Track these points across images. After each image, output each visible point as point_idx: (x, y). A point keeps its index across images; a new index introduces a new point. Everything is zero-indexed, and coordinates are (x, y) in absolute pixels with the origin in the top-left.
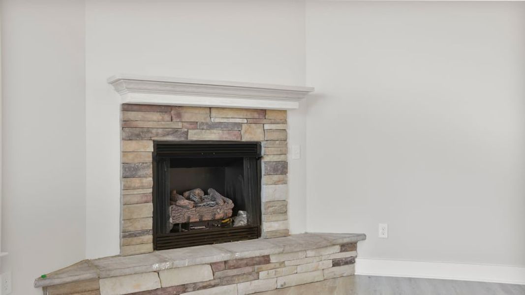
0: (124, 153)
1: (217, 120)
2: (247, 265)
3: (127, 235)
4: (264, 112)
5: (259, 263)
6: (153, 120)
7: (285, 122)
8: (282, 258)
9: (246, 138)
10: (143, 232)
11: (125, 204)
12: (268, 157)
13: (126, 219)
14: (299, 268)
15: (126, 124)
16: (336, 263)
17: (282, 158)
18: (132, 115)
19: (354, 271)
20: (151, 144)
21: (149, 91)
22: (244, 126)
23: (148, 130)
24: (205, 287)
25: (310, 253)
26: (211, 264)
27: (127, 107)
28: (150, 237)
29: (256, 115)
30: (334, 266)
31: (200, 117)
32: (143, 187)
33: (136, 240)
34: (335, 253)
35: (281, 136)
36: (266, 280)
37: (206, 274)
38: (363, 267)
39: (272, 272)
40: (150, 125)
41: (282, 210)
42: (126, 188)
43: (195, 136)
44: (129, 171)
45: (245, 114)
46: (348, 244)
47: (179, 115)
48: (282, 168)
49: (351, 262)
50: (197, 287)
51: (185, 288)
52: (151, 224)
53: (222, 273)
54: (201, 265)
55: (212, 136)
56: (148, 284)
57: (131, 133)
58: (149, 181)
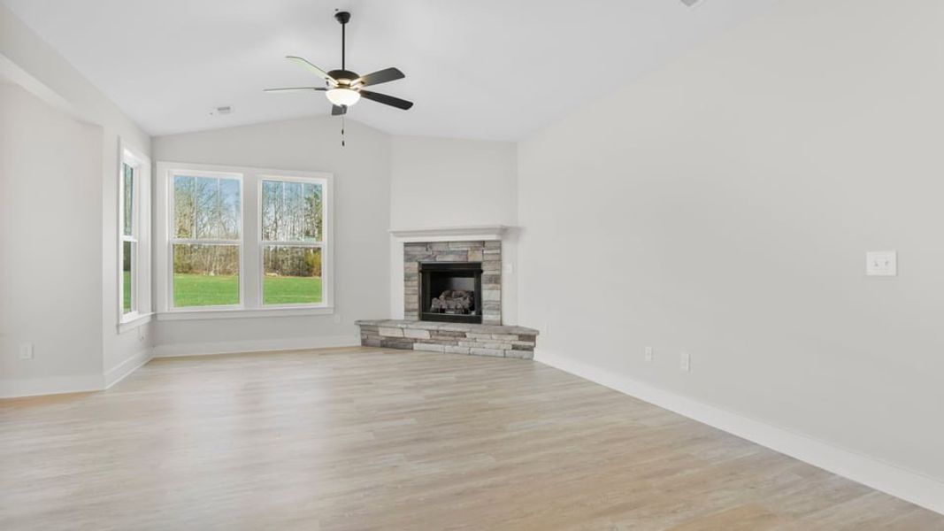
0: (405, 269)
1: (453, 249)
2: (450, 335)
3: (407, 310)
4: (483, 243)
5: (458, 336)
6: (418, 251)
7: (500, 248)
8: (474, 336)
9: (471, 259)
10: (414, 310)
11: (406, 294)
12: (487, 271)
13: (407, 303)
14: (486, 346)
15: (406, 253)
16: (515, 348)
17: (497, 273)
18: (408, 249)
19: (533, 356)
20: (416, 265)
21: (422, 236)
22: (469, 253)
23: (416, 256)
24: (425, 343)
25: (494, 336)
26: (430, 331)
27: (406, 245)
28: (416, 313)
29: (478, 245)
30: (513, 349)
31: (441, 248)
32: (412, 286)
33: (411, 313)
34: (514, 340)
35: (496, 258)
36: (462, 346)
37: (426, 335)
38: (540, 355)
39: (466, 344)
40: (417, 253)
41: (498, 308)
42: (406, 286)
43: (440, 259)
44: (407, 278)
45: (469, 245)
46: (525, 335)
47: (431, 248)
48: (497, 280)
49: (531, 349)
50: (422, 341)
51: (416, 340)
52: (416, 306)
53: (436, 337)
54: (423, 330)
55: (450, 259)
56: (398, 334)
57: (408, 258)
58: (416, 283)
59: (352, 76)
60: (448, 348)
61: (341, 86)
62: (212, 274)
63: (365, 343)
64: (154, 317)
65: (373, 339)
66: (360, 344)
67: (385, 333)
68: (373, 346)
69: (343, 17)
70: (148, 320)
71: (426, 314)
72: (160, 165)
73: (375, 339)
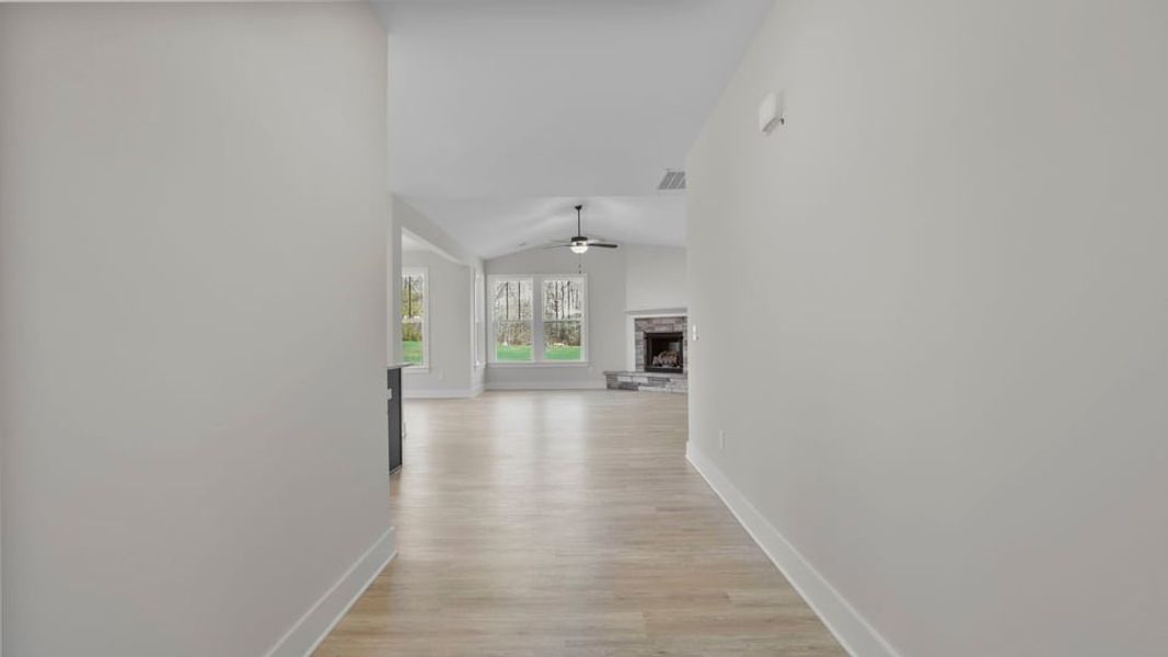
0: (636, 336)
1: (665, 323)
3: (637, 365)
8: (675, 381)
9: (676, 330)
10: (640, 364)
11: (636, 354)
12: (686, 338)
13: (637, 360)
15: (636, 325)
18: (638, 322)
20: (642, 333)
21: (646, 314)
22: (675, 325)
23: (642, 327)
24: (646, 386)
26: (649, 378)
27: (636, 320)
28: (642, 367)
29: (679, 320)
31: (658, 322)
32: (640, 349)
33: (638, 367)
36: (666, 388)
37: (645, 380)
39: (669, 386)
40: (643, 325)
42: (636, 348)
43: (657, 330)
44: (637, 342)
45: (674, 320)
47: (652, 322)
50: (644, 385)
51: (640, 384)
52: (643, 362)
53: (652, 382)
54: (643, 378)
55: (663, 329)
56: (629, 380)
57: (638, 329)
58: (642, 345)
59: (584, 239)
60: (659, 389)
61: (578, 244)
62: (505, 344)
63: (609, 387)
64: (487, 365)
65: (615, 384)
66: (605, 387)
67: (621, 379)
68: (615, 389)
69: (579, 208)
70: (483, 367)
71: (649, 366)
72: (490, 277)
73: (616, 383)
